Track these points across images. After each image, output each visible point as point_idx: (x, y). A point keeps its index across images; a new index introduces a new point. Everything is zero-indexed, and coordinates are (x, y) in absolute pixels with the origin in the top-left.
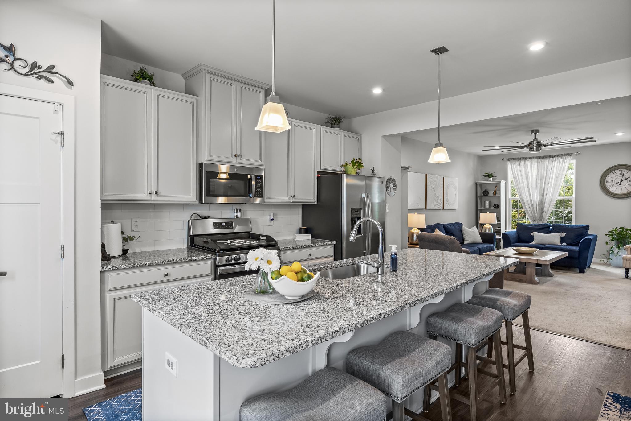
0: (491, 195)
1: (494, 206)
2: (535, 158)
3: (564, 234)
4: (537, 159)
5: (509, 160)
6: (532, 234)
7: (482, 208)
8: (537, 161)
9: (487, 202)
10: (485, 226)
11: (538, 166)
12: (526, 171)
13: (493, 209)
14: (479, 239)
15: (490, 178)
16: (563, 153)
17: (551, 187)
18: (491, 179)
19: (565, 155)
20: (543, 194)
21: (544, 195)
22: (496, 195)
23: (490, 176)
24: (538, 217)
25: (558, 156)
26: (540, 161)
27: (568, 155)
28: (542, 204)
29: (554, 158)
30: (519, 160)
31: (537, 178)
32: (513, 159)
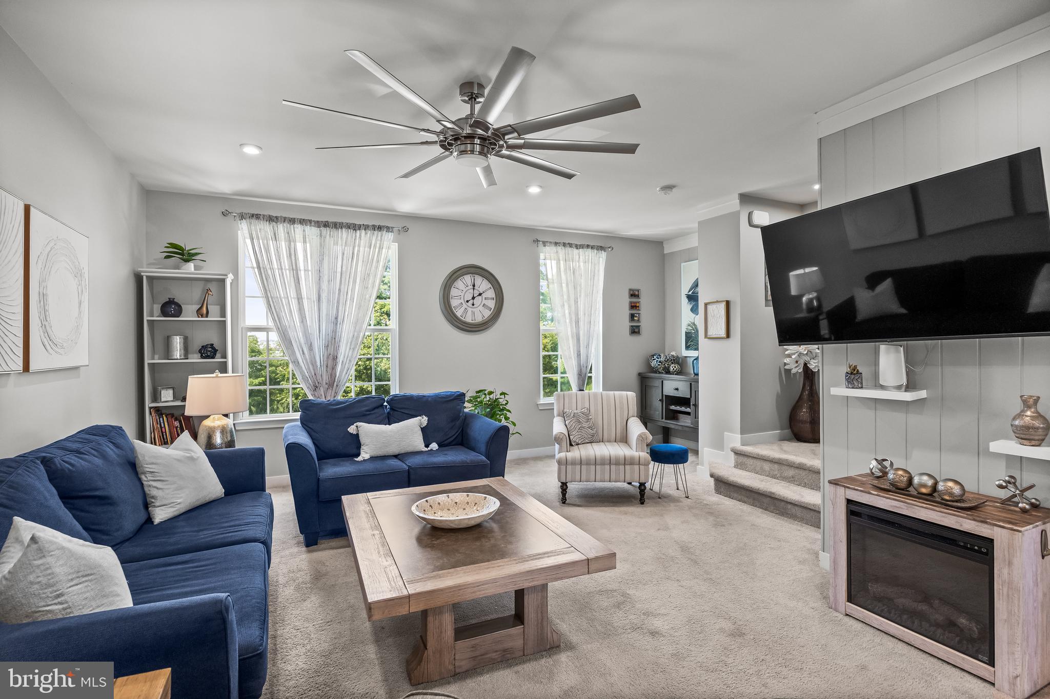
0: (189, 314)
1: (200, 351)
2: (313, 224)
3: (424, 420)
4: (319, 227)
5: (242, 217)
6: (352, 429)
7: (156, 356)
8: (319, 232)
9: (177, 341)
10: (207, 423)
11: (321, 245)
12: (292, 254)
13: (195, 359)
14: (214, 488)
15: (187, 261)
16: (377, 224)
17: (352, 299)
18: (191, 266)
19: (380, 228)
20: (336, 318)
21: (337, 321)
22: (207, 317)
23: (186, 256)
24: (325, 378)
25: (366, 227)
26: (327, 233)
27: (385, 229)
28: (332, 343)
29: (358, 231)
30: (273, 221)
31: (320, 277)
32: (257, 217)
